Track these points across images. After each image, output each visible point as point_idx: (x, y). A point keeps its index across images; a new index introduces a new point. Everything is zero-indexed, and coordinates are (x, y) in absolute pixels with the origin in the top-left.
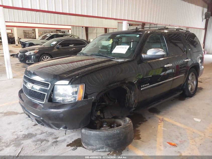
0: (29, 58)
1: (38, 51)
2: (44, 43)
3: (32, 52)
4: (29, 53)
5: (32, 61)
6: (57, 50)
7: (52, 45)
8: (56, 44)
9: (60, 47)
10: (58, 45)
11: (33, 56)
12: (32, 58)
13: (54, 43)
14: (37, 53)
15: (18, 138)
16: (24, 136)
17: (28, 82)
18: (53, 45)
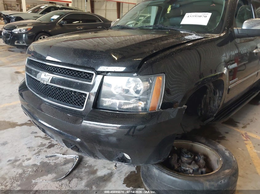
0: (18, 37)
1: (32, 27)
2: (37, 18)
3: (23, 29)
4: (19, 30)
5: (23, 43)
6: (60, 28)
7: (52, 21)
8: (58, 19)
9: (65, 23)
10: (62, 20)
11: (24, 35)
12: (24, 38)
13: (55, 17)
14: (31, 30)
15: (24, 172)
16: (35, 169)
17: (41, 72)
18: (53, 19)
